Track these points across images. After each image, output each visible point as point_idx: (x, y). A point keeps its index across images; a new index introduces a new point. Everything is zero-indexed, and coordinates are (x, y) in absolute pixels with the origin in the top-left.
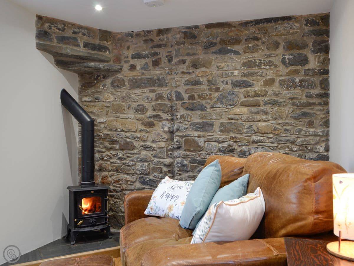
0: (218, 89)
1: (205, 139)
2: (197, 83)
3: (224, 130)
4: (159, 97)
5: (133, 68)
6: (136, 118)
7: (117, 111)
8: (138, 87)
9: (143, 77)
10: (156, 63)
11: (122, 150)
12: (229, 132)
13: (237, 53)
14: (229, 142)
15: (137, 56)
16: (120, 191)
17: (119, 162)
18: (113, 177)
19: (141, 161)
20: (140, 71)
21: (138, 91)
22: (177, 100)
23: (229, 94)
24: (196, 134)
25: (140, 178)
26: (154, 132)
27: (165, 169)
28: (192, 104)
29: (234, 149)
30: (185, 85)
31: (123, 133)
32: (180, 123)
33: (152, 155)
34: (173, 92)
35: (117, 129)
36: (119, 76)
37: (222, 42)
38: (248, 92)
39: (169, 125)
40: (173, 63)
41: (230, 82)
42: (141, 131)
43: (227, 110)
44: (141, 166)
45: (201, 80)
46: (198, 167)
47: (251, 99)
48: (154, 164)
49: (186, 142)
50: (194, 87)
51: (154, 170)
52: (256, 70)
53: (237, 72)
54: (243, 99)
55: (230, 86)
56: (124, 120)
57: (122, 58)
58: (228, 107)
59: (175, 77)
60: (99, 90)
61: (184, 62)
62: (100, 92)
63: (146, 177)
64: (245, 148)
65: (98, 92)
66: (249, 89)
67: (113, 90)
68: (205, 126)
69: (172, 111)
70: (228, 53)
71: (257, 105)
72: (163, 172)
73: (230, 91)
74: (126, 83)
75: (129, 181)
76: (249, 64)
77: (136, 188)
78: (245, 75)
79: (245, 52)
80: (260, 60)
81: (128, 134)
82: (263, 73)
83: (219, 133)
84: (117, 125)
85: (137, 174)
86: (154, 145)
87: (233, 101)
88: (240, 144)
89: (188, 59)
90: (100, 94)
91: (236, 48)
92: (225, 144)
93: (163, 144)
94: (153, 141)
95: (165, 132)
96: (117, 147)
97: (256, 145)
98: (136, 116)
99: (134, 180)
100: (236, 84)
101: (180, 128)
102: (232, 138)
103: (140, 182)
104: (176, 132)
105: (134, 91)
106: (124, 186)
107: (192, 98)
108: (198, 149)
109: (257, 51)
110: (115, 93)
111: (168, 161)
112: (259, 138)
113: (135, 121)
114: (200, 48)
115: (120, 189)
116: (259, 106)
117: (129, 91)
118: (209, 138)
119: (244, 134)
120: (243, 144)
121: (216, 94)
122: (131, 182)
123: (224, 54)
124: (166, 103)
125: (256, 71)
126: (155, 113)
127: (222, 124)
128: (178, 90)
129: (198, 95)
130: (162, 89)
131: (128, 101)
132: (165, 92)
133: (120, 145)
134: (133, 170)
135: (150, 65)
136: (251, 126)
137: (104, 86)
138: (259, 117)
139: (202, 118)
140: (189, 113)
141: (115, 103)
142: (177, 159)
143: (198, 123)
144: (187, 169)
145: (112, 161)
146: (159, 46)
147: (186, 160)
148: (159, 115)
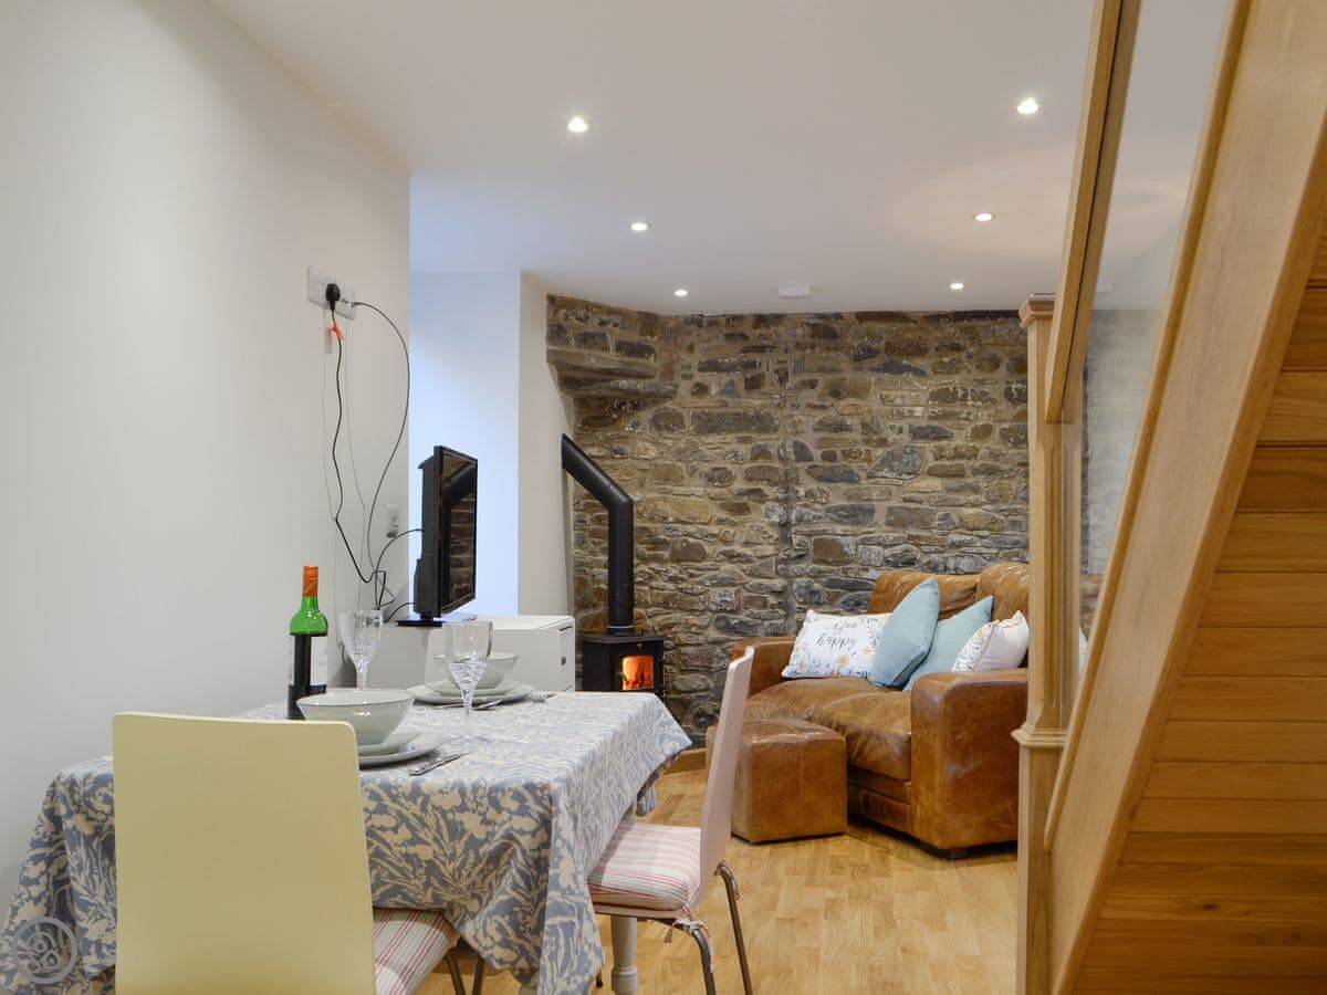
0: (883, 442)
1: (859, 538)
2: (841, 427)
3: (896, 520)
4: (760, 453)
5: (701, 390)
6: (708, 494)
7: (667, 479)
8: (713, 430)
9: (723, 410)
10: (753, 384)
11: (678, 561)
12: (905, 527)
13: (920, 373)
14: (904, 546)
15: (711, 366)
16: (673, 648)
17: (671, 586)
18: (659, 619)
19: (721, 583)
20: (718, 398)
21: (712, 439)
22: (797, 461)
23: (905, 452)
24: (839, 529)
25: (718, 620)
26: (749, 524)
27: (772, 600)
28: (831, 469)
29: (915, 559)
30: (815, 430)
31: (680, 525)
32: (806, 506)
33: (744, 571)
34: (789, 443)
35: (665, 518)
36: (669, 404)
37: (890, 348)
38: (941, 449)
39: (780, 510)
40: (789, 384)
41: (906, 428)
42: (721, 522)
43: (901, 482)
44: (720, 595)
45: (849, 422)
46: (844, 594)
47: (948, 463)
48: (749, 591)
49: (817, 544)
50: (834, 436)
51: (750, 602)
52: (957, 407)
53: (919, 409)
54: (932, 463)
55: (906, 438)
56: (682, 498)
57: (677, 367)
58: (904, 476)
59: (795, 413)
60: (622, 434)
61: (812, 385)
62: (626, 437)
63: (732, 616)
64: (935, 557)
65: (622, 437)
66: (943, 443)
67: (656, 435)
68: (857, 514)
69: (787, 482)
70: (901, 372)
71: (959, 474)
72: (769, 605)
73: (907, 447)
74: (687, 421)
75: (694, 625)
76: (943, 396)
77: (710, 640)
78: (936, 417)
79: (935, 373)
80: (965, 390)
81: (691, 529)
82: (969, 413)
83: (885, 528)
84: (665, 508)
85: (711, 611)
86: (748, 551)
87: (914, 465)
88: (926, 549)
89: (822, 380)
90: (623, 443)
91: (919, 362)
92: (898, 550)
93: (769, 550)
94: (747, 544)
95: (772, 524)
96: (666, 554)
97: (956, 552)
98: (709, 490)
99: (706, 623)
100: (917, 433)
101: (806, 518)
102: (911, 537)
103: (719, 628)
104: (795, 525)
105: (703, 439)
106: (683, 637)
107: (826, 457)
108: (842, 558)
109: (957, 372)
110: (660, 441)
111: (778, 583)
112: (963, 537)
113: (706, 501)
114: (846, 358)
115: (672, 644)
116: (963, 476)
117: (694, 439)
118: (865, 538)
119: (934, 531)
120: (933, 549)
121: (880, 452)
122: (700, 627)
123: (893, 373)
124: (775, 465)
125: (957, 410)
126: (750, 486)
127: (891, 510)
128: (800, 439)
129: (843, 452)
130: (767, 436)
131: (691, 458)
132: (772, 442)
133: (674, 550)
134: (703, 603)
135: (741, 386)
136: (947, 515)
137: (636, 425)
138: (963, 498)
139: (850, 498)
140: (824, 487)
141: (660, 462)
142: (798, 580)
143: (843, 508)
144: (819, 598)
145: (654, 584)
146: (761, 349)
147: (818, 582)
148: (760, 490)
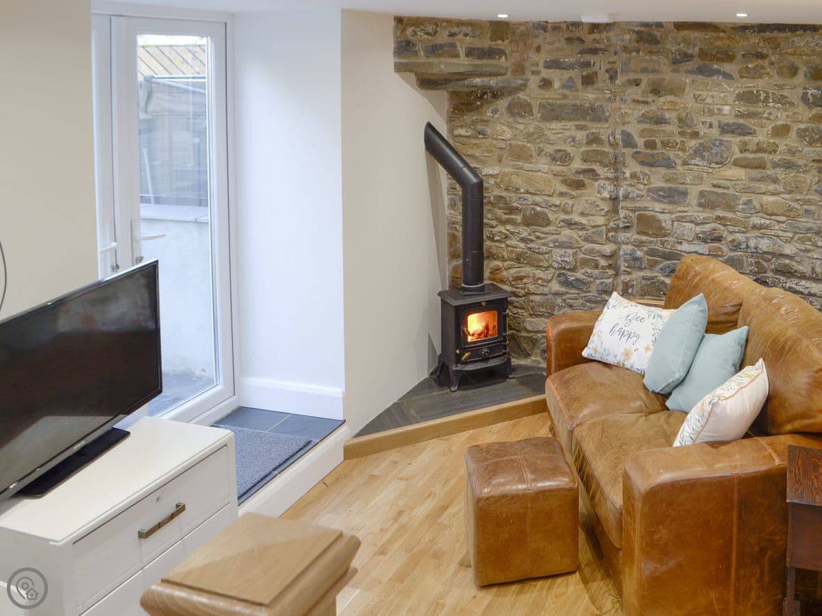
0: (695, 135)
1: (673, 216)
2: (660, 121)
3: (707, 202)
4: (594, 139)
5: (546, 84)
6: (552, 171)
7: (519, 157)
8: (556, 118)
9: (563, 102)
10: (588, 81)
11: (528, 225)
12: (712, 208)
13: (727, 76)
14: (713, 225)
15: (554, 64)
16: (524, 296)
17: (522, 245)
18: (512, 271)
19: (562, 245)
20: (560, 91)
21: (555, 125)
22: (624, 147)
23: (714, 144)
24: (658, 207)
25: (559, 275)
26: (584, 198)
27: (603, 262)
28: (652, 156)
29: (722, 237)
30: (639, 122)
31: (529, 196)
32: (631, 185)
33: (580, 237)
34: (618, 131)
35: (517, 189)
36: (521, 95)
37: (703, 54)
38: (745, 144)
39: (610, 187)
40: (617, 82)
41: (715, 124)
42: (562, 194)
43: (711, 170)
44: (561, 256)
45: (667, 116)
46: (661, 262)
47: (751, 156)
48: (584, 254)
49: (641, 219)
50: (655, 127)
51: (585, 262)
52: (759, 108)
53: (727, 108)
54: (738, 155)
55: (715, 132)
56: (530, 173)
57: (527, 65)
58: (713, 165)
59: (622, 106)
60: (485, 118)
61: (637, 83)
62: (487, 121)
63: (570, 273)
64: (740, 237)
65: (483, 121)
66: (747, 138)
67: (511, 120)
68: (673, 195)
69: (616, 164)
70: (712, 75)
71: (761, 166)
72: (600, 267)
73: (716, 140)
74: (535, 110)
75: (540, 279)
76: (748, 97)
77: (552, 292)
78: (741, 115)
79: (742, 77)
80: (767, 93)
81: (538, 199)
82: (770, 114)
83: (697, 208)
84: (517, 181)
85: (553, 267)
86: (584, 221)
87: (722, 157)
88: (731, 229)
89: (645, 79)
90: (486, 126)
91: (727, 67)
92: (707, 227)
93: (600, 220)
94: (582, 214)
95: (603, 199)
96: (519, 218)
97: (757, 233)
98: (553, 168)
99: (550, 278)
100: (725, 129)
101: (630, 196)
102: (718, 218)
103: (560, 282)
104: (623, 201)
105: (548, 125)
106: (532, 288)
107: (650, 145)
108: (660, 231)
109: (761, 77)
110: (514, 125)
111: (608, 248)
112: (763, 221)
113: (550, 176)
114: (665, 61)
115: (523, 292)
116: (764, 168)
117: (541, 125)
118: (680, 216)
119: (739, 214)
120: (737, 229)
121: (693, 143)
122: (544, 280)
123: (705, 76)
124: (606, 150)
125: (760, 110)
126: (585, 166)
127: (702, 194)
128: (628, 129)
129: (662, 142)
130: (599, 126)
131: (538, 141)
132: (603, 130)
133: (524, 217)
134: (547, 261)
135: (579, 82)
136: (750, 201)
137: (495, 111)
138: (763, 187)
139: (667, 181)
140: (646, 170)
141: (514, 143)
142: (624, 247)
143: (661, 189)
144: (641, 264)
145: (508, 242)
146: (594, 51)
147: (640, 250)
148: (593, 170)
